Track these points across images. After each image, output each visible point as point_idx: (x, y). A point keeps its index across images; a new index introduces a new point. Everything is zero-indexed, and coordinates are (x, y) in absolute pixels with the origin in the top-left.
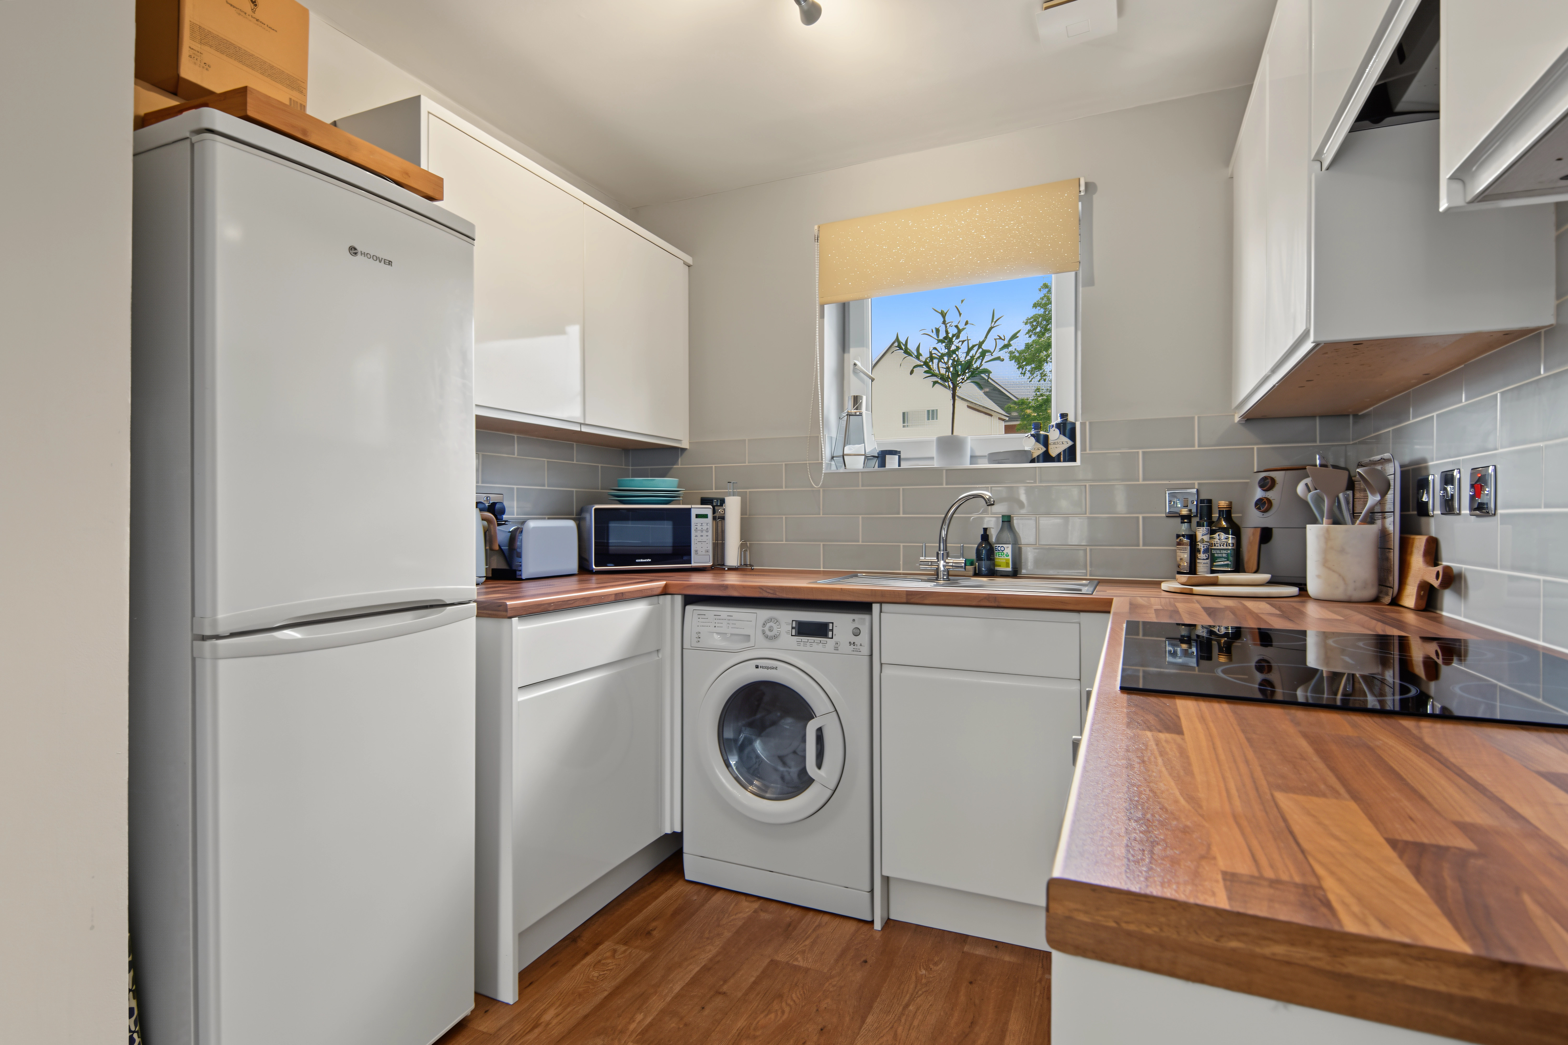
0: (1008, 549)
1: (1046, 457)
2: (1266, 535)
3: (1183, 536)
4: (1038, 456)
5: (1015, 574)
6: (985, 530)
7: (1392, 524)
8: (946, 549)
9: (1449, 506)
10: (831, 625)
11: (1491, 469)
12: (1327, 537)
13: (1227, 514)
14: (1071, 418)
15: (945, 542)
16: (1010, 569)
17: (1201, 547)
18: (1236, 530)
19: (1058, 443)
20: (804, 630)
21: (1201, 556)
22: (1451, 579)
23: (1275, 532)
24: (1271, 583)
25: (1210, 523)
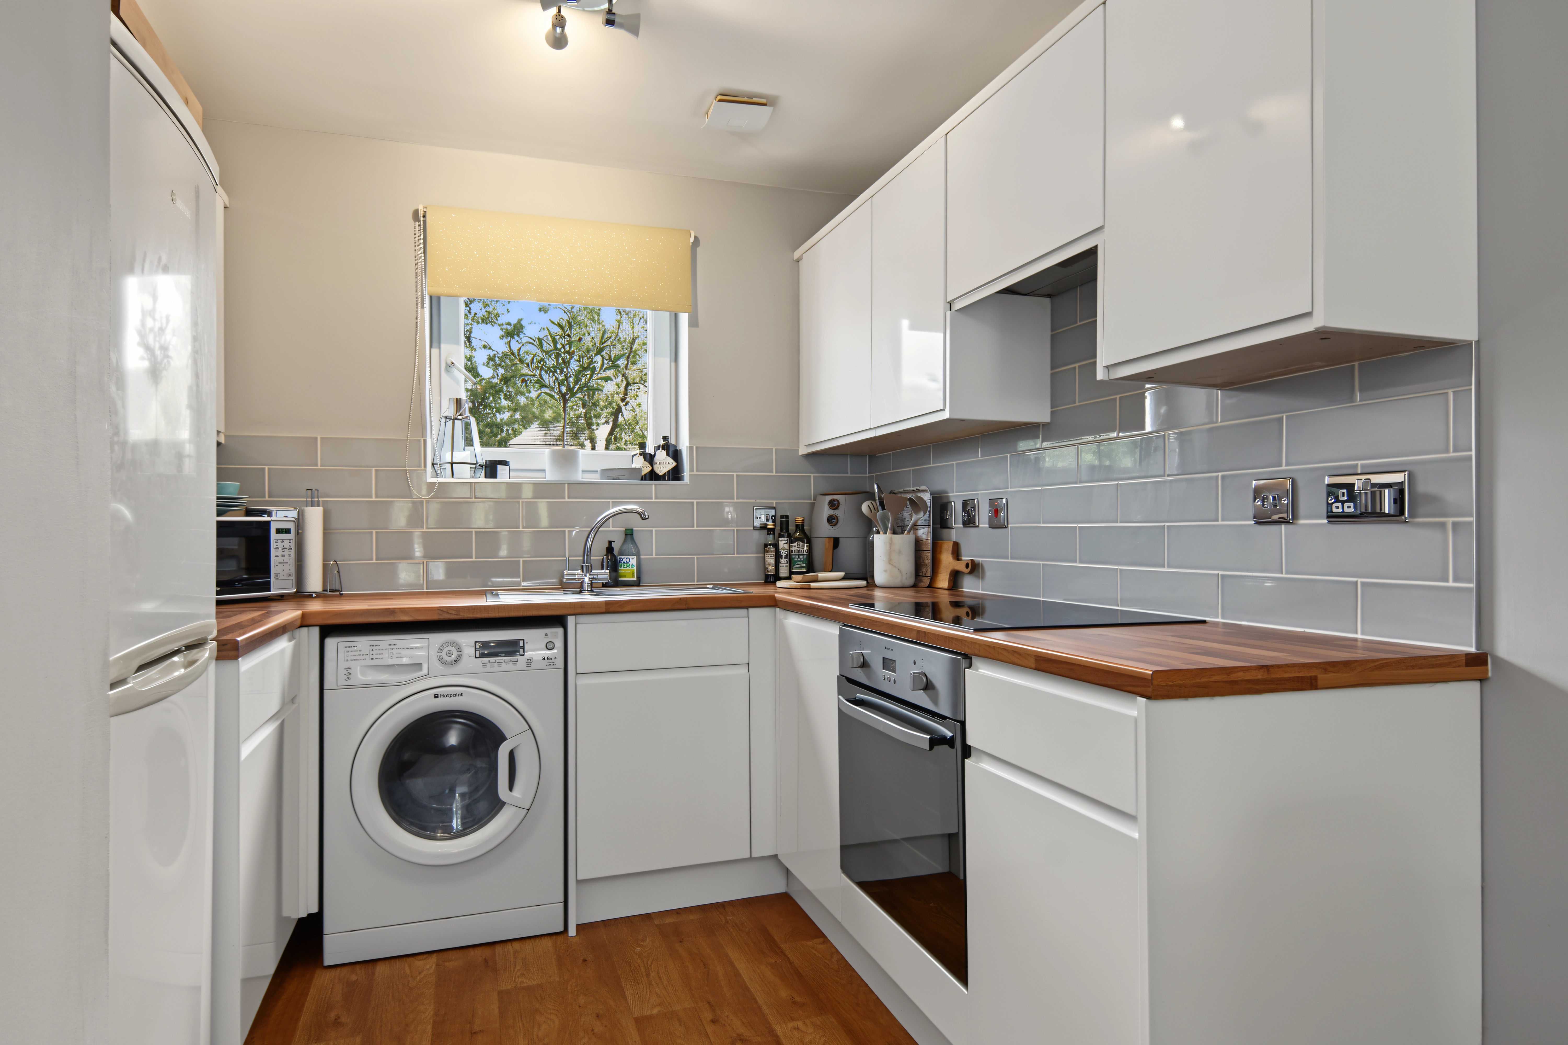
0: (633, 560)
1: (653, 476)
2: (836, 542)
3: (770, 545)
4: (645, 475)
5: (637, 584)
6: (610, 542)
7: (924, 533)
8: (589, 561)
9: (969, 521)
10: (521, 642)
11: (1004, 500)
12: (891, 544)
13: (800, 527)
14: (672, 441)
15: (589, 555)
16: (635, 579)
17: (783, 553)
18: (807, 538)
19: (664, 463)
20: (486, 651)
21: (783, 560)
22: (974, 568)
23: (842, 542)
24: (844, 578)
25: (789, 536)
